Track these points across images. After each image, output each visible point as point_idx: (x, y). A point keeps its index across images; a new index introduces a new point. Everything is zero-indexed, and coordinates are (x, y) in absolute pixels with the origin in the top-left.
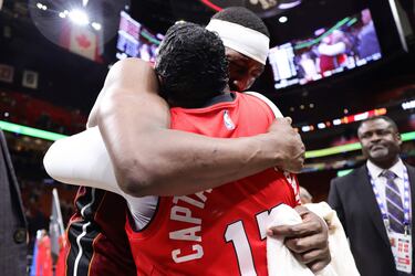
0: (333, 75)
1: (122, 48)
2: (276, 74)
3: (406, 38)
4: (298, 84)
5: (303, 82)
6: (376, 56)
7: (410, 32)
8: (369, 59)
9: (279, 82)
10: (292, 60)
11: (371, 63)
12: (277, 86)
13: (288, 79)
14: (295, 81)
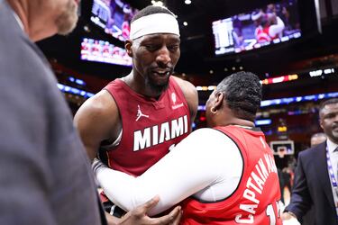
0: (262, 47)
1: (95, 13)
2: (217, 43)
3: (322, 20)
4: (234, 52)
5: (237, 51)
6: (297, 35)
7: (325, 15)
8: (291, 36)
9: (219, 49)
10: (230, 33)
11: (292, 40)
12: (217, 52)
13: (226, 48)
14: (231, 50)
